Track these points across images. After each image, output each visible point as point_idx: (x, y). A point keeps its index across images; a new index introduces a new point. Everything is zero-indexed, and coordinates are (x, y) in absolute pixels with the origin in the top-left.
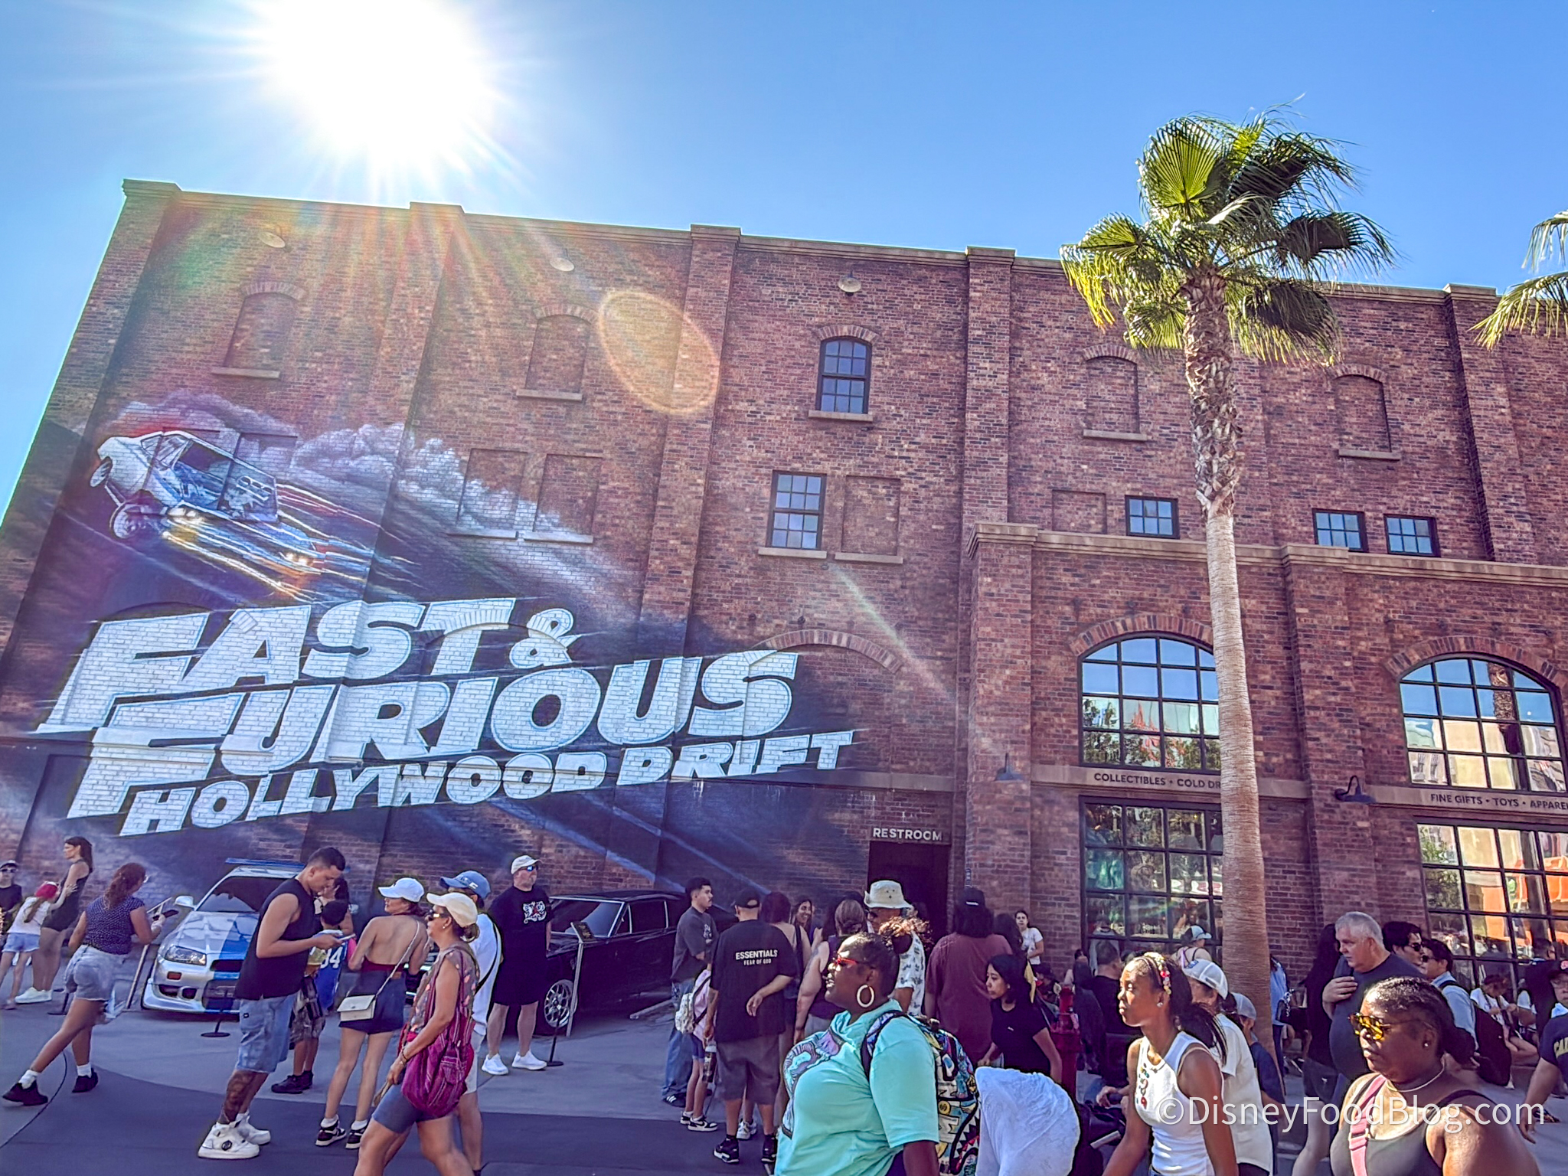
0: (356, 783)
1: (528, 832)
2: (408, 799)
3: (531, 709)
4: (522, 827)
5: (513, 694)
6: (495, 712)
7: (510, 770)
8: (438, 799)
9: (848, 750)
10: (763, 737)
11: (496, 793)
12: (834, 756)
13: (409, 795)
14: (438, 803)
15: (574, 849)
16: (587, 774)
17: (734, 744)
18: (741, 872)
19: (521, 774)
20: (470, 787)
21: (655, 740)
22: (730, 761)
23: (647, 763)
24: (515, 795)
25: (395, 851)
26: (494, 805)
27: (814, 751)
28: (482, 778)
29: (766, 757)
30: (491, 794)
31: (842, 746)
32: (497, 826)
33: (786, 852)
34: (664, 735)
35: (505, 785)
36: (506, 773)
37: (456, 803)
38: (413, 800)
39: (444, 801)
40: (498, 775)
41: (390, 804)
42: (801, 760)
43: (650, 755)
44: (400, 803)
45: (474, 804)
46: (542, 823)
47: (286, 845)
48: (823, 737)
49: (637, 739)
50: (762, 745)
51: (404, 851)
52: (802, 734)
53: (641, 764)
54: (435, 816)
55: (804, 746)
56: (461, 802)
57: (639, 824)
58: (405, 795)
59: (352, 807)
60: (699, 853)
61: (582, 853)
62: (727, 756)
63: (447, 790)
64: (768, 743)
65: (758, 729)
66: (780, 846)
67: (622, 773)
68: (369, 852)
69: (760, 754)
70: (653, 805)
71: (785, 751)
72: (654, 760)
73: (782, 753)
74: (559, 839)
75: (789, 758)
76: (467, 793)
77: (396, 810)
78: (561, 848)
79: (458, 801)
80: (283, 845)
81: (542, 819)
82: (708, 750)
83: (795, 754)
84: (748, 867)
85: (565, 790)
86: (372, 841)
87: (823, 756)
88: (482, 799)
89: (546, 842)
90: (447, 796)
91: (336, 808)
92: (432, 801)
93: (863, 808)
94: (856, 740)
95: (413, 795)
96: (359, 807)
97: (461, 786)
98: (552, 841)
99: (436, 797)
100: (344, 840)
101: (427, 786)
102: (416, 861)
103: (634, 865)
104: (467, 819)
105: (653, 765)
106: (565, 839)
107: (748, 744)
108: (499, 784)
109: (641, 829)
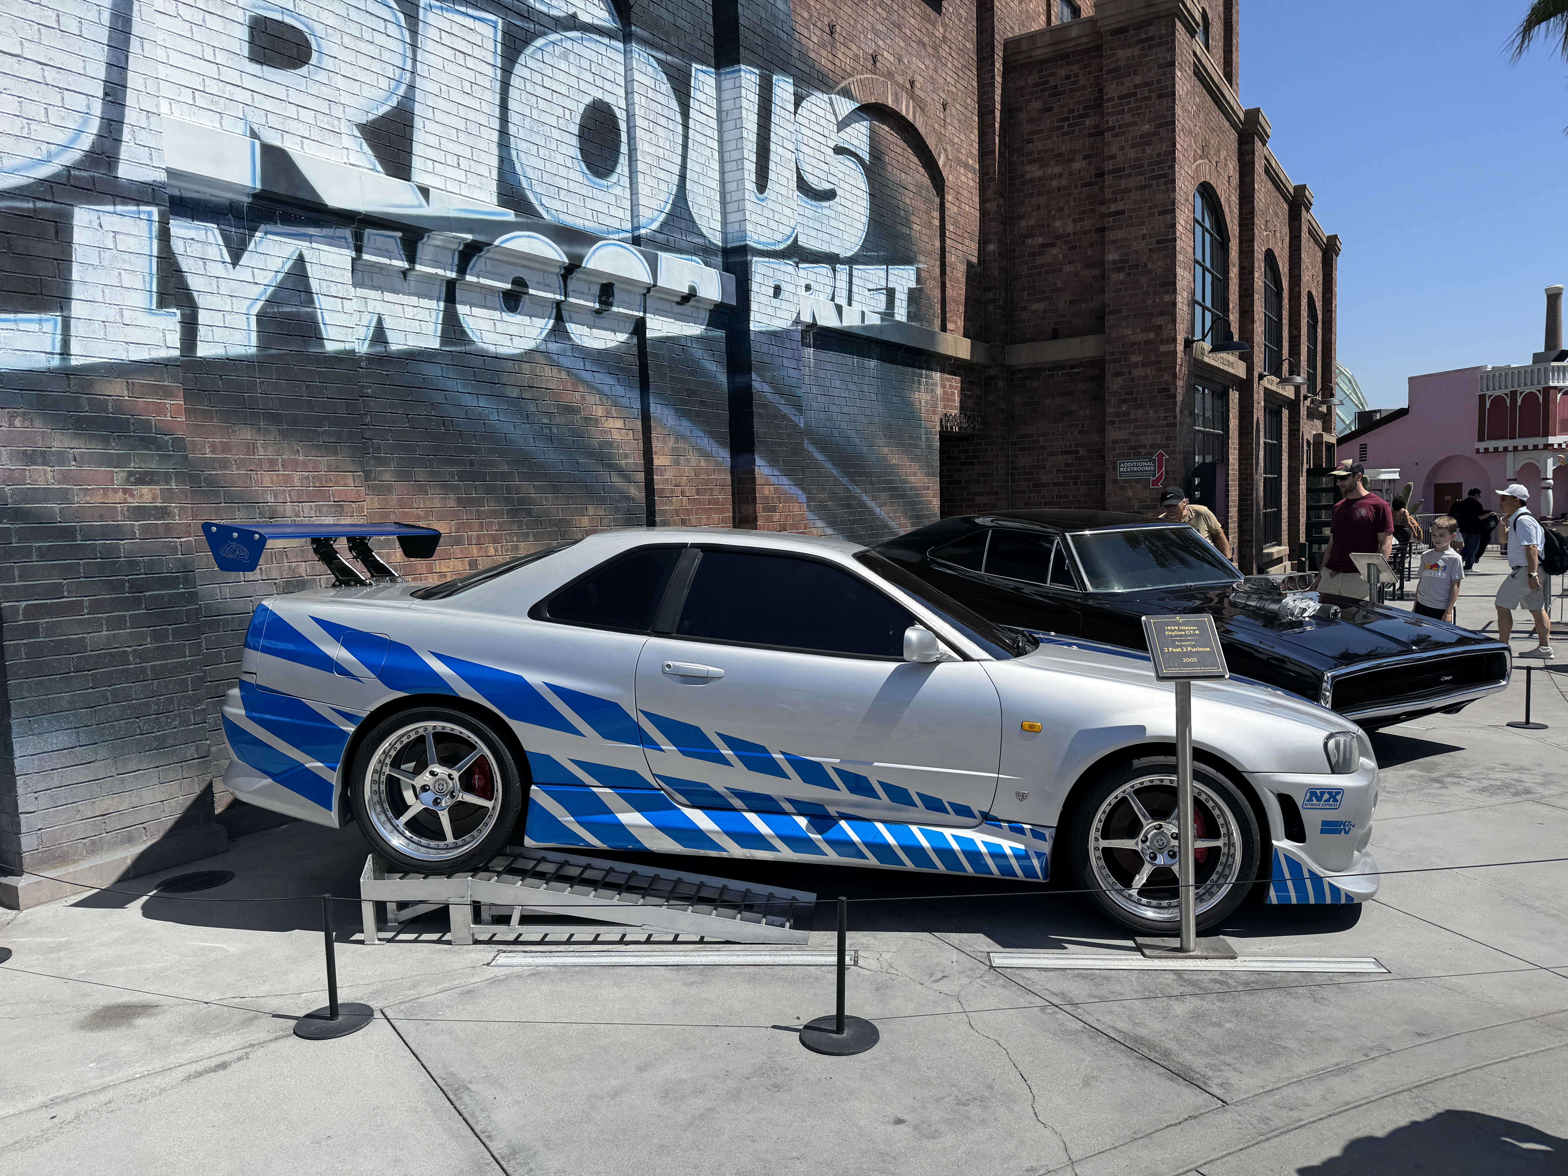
0: (241, 273)
1: (619, 424)
2: (379, 335)
3: (575, 130)
4: (608, 415)
5: (537, 78)
6: (513, 117)
7: (578, 279)
8: (445, 338)
9: (914, 296)
10: (851, 261)
11: (553, 330)
12: (905, 304)
13: (380, 321)
14: (448, 349)
15: (693, 458)
16: (692, 303)
17: (834, 270)
18: (856, 483)
19: (596, 290)
20: (502, 311)
21: (782, 247)
22: (833, 299)
23: (777, 290)
24: (584, 339)
25: (387, 477)
26: (554, 361)
27: (891, 294)
28: (531, 291)
29: (855, 297)
30: (545, 332)
31: (910, 289)
32: (570, 410)
33: (886, 450)
34: (789, 237)
35: (565, 314)
36: (572, 284)
37: (482, 350)
38: (390, 336)
39: (460, 345)
40: (557, 286)
41: (348, 347)
42: (882, 307)
43: (779, 275)
44: (367, 343)
45: (521, 355)
46: (638, 406)
47: (131, 474)
48: (896, 272)
49: (762, 239)
50: (851, 276)
51: (405, 476)
52: (880, 263)
53: (771, 292)
54: (451, 385)
55: (883, 283)
56: (492, 349)
57: (782, 408)
58: (374, 324)
59: (253, 351)
60: (819, 457)
61: (703, 463)
62: (829, 290)
63: (461, 317)
64: (855, 273)
65: (848, 245)
66: (881, 441)
67: (754, 306)
68: (337, 484)
69: (850, 291)
70: (792, 373)
71: (869, 290)
72: (784, 286)
73: (867, 293)
74: (672, 438)
75: (873, 303)
76: (500, 327)
77: (363, 364)
78: (677, 455)
79: (485, 346)
80: (119, 475)
81: (635, 395)
82: (812, 276)
83: (877, 296)
84: (860, 474)
85: (665, 335)
86: (336, 454)
87: (897, 303)
88: (531, 345)
89: (656, 444)
90: (464, 333)
91: (203, 351)
92: (435, 343)
93: (933, 385)
94: (918, 280)
95: (387, 323)
96: (274, 352)
97: (485, 307)
98: (665, 442)
99: (439, 334)
100: (261, 451)
101: (414, 300)
102: (438, 500)
103: (784, 480)
104: (515, 392)
105: (783, 295)
106: (679, 437)
107: (843, 270)
108: (555, 310)
109: (785, 417)
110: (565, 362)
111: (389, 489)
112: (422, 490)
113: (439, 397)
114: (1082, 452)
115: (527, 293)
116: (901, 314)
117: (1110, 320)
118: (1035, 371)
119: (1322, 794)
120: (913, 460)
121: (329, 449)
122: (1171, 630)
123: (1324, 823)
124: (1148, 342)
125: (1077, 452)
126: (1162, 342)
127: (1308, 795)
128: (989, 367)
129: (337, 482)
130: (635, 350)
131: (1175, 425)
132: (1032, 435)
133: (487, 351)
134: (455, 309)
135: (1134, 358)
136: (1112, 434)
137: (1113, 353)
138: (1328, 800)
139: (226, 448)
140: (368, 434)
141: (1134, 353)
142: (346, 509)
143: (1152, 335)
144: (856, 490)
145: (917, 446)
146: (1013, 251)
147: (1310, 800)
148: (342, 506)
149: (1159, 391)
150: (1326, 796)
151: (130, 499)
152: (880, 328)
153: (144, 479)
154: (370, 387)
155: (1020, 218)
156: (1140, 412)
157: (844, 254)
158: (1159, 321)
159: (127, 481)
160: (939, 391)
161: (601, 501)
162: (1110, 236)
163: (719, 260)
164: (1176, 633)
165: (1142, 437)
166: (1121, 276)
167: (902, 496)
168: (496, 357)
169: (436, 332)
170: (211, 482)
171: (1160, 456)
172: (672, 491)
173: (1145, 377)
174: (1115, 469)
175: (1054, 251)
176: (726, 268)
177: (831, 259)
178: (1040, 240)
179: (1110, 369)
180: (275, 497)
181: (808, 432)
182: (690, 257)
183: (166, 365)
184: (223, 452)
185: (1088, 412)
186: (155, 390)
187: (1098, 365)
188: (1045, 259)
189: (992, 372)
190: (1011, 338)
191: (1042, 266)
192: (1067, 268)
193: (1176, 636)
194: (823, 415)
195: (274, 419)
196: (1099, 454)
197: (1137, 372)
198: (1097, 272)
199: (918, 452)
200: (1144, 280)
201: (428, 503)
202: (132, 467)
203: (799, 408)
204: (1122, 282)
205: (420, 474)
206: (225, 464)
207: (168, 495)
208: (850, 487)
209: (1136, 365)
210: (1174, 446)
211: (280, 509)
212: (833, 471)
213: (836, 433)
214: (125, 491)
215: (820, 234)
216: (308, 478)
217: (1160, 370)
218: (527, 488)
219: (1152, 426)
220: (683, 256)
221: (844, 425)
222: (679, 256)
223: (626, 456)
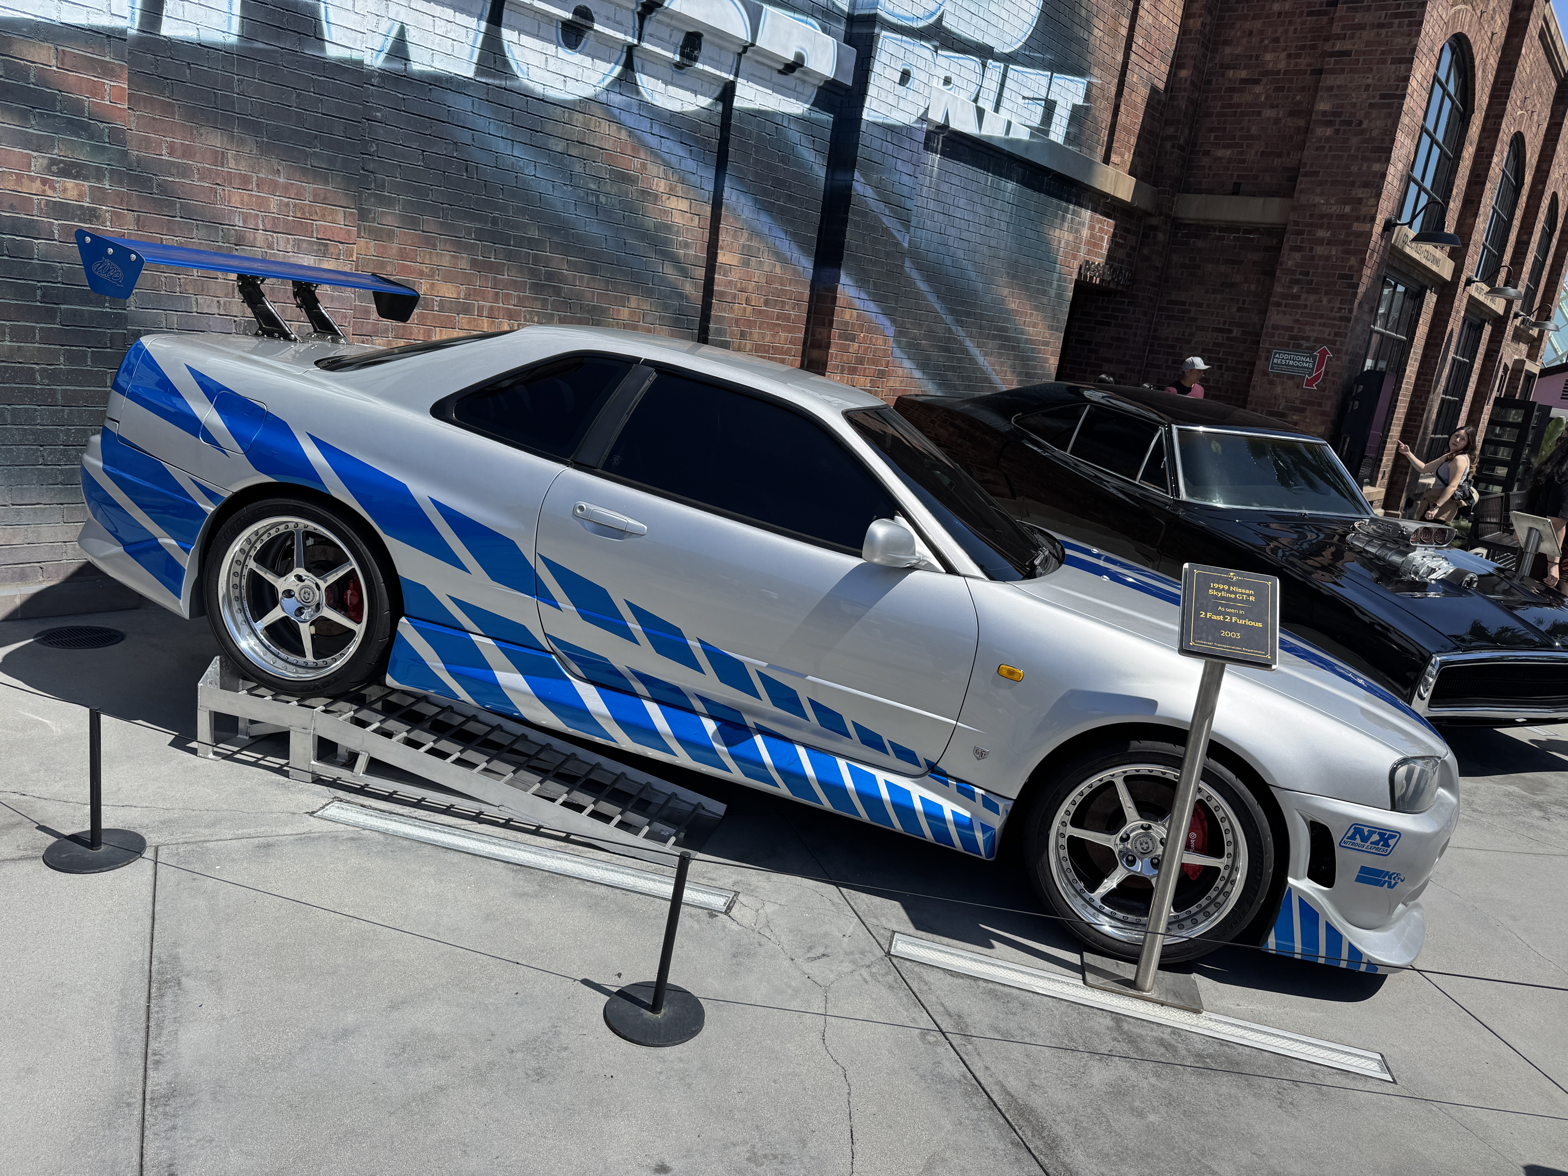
1: (684, 205)
2: (399, 49)
4: (672, 193)
7: (658, 21)
8: (482, 66)
9: (1078, 115)
10: (1009, 59)
11: (619, 79)
12: (1065, 122)
13: (402, 31)
14: (483, 80)
15: (768, 261)
16: (797, 74)
17: (984, 66)
18: (960, 323)
19: (679, 38)
20: (558, 45)
21: (921, 24)
22: (976, 100)
23: (905, 77)
24: (657, 96)
25: (389, 220)
26: (614, 116)
27: (1050, 107)
28: (596, 27)
29: (1005, 103)
30: (609, 80)
31: (1075, 106)
32: (624, 178)
33: (1006, 291)
34: (933, 14)
35: (637, 62)
36: (649, 27)
37: (526, 88)
38: (413, 52)
39: (500, 78)
40: (631, 26)
41: (356, 55)
42: (1036, 121)
43: (912, 59)
44: (383, 56)
45: (574, 102)
46: (710, 187)
47: (53, 162)
48: (1061, 82)
49: (897, 11)
50: (1004, 76)
51: (412, 223)
52: (1044, 68)
53: (897, 77)
54: (481, 123)
55: (1043, 93)
56: (539, 89)
57: (885, 220)
58: (394, 33)
59: (233, 40)
60: (922, 286)
61: (778, 270)
62: (973, 89)
63: (505, 44)
64: (1010, 74)
65: (1008, 39)
66: (1002, 280)
67: (872, 91)
68: (323, 218)
69: (1000, 95)
70: (906, 179)
71: (1024, 98)
72: (914, 73)
73: (1020, 101)
74: (746, 234)
75: (1026, 113)
76: (553, 65)
77: (375, 81)
78: (748, 254)
79: (531, 85)
80: (39, 161)
81: (710, 174)
82: (955, 68)
83: (1032, 107)
84: (968, 314)
85: (757, 107)
86: (326, 183)
87: (1056, 119)
88: (589, 92)
89: (724, 238)
90: (506, 64)
91: (169, 29)
92: (468, 71)
93: (1079, 224)
94: (1087, 97)
95: (412, 36)
96: (261, 46)
97: (537, 36)
98: (735, 237)
99: (475, 59)
100: (232, 163)
101: (449, 13)
102: (448, 258)
103: (872, 306)
104: (560, 147)
105: (912, 83)
106: (754, 233)
107: (995, 69)
108: (625, 55)
109: (886, 231)
110: (628, 120)
111: (390, 235)
112: (430, 243)
113: (465, 137)
114: (1236, 332)
115: (591, 28)
116: (1058, 133)
117: (1302, 183)
118: (1203, 229)
119: (1371, 833)
120: (1036, 308)
121: (318, 175)
122: (1218, 590)
123: (1364, 869)
124: (1341, 217)
125: (1230, 331)
126: (1358, 219)
127: (1352, 831)
128: (1150, 215)
129: (323, 216)
130: (717, 120)
131: (1348, 320)
132: (1183, 303)
133: (533, 91)
134: (500, 32)
135: (1321, 233)
136: (1275, 317)
137: (1296, 223)
138: (1376, 843)
139: (187, 152)
140: (371, 166)
141: (1321, 227)
142: (332, 249)
143: (1348, 209)
144: (960, 332)
145: (1044, 293)
146: (1209, 82)
147: (1353, 837)
148: (326, 245)
149: (1342, 277)
150: (1375, 837)
151: (49, 192)
152: (1027, 145)
153: (69, 170)
154: (380, 110)
155: (1226, 43)
156: (1312, 298)
157: (999, 48)
158: (1359, 193)
159: (48, 169)
160: (1085, 233)
161: (648, 293)
162: (1328, 80)
163: (841, 28)
164: (1223, 594)
165: (1308, 328)
166: (1329, 132)
167: (1013, 348)
168: (543, 100)
169: (471, 57)
170: (164, 188)
171: (1323, 354)
172: (735, 297)
173: (1328, 258)
174: (1268, 359)
175: (1258, 89)
176: (849, 39)
177: (984, 52)
178: (1243, 74)
179: (1290, 240)
180: (245, 222)
181: (914, 254)
182: (805, 18)
183: (109, 36)
184: (183, 156)
185: (1253, 287)
186: (92, 65)
187: (1277, 232)
188: (1247, 98)
189: (1154, 221)
190: (1184, 186)
191: (1239, 105)
192: (1268, 113)
193: (1222, 598)
194: (936, 238)
195: (252, 127)
196: (1254, 338)
197: (1320, 250)
198: (1302, 123)
199: (1045, 300)
200: (1354, 141)
201: (435, 259)
202: (55, 154)
203: (906, 223)
204: (1327, 139)
205: (430, 223)
206: (185, 172)
207: (99, 195)
208: (953, 328)
209: (1321, 242)
210: (1342, 344)
211: (250, 236)
212: (936, 305)
213: (948, 261)
214: (44, 182)
215: (975, 19)
216: (287, 204)
217: (1347, 252)
218: (560, 263)
219: (1322, 316)
220: (796, 16)
221: (960, 254)
222: (792, 14)
223: (686, 245)
